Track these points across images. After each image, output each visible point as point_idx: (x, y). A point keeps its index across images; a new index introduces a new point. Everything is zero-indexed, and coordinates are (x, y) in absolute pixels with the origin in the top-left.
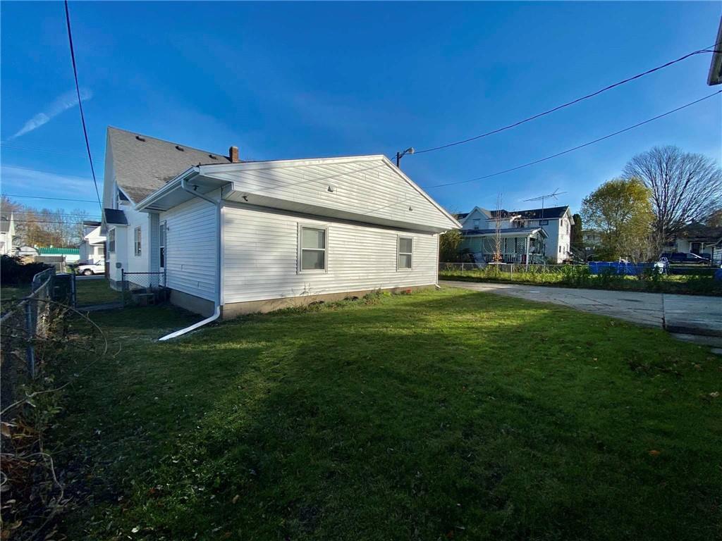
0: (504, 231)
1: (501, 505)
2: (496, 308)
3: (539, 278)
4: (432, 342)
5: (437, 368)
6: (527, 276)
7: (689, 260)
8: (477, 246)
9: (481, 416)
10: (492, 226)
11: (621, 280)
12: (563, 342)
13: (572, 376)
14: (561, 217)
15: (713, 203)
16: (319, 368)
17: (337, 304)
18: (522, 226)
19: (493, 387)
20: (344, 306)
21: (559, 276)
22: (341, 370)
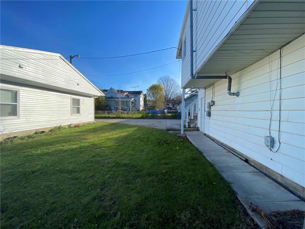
0: (122, 98)
1: (115, 215)
2: (118, 129)
3: (134, 116)
4: (89, 149)
5: (90, 161)
6: (130, 116)
7: (172, 109)
8: (112, 104)
9: (109, 178)
10: (118, 96)
11: (157, 116)
12: (141, 139)
13: (143, 151)
14: (141, 94)
15: (177, 93)
16: (10, 180)
17: (28, 137)
18: (129, 97)
19: (115, 163)
20: (34, 137)
21: (140, 115)
22: (27, 178)
